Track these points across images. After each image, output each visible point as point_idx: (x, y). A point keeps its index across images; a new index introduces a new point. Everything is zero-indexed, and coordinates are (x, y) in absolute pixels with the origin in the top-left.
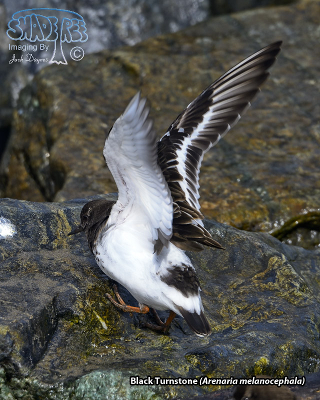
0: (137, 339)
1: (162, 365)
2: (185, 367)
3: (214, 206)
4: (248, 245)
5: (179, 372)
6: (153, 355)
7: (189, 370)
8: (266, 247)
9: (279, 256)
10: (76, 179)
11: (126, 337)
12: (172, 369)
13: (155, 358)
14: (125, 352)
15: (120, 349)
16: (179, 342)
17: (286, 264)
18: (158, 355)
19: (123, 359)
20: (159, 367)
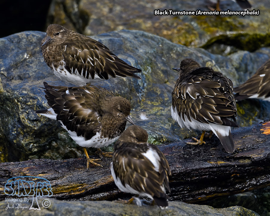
0: (142, 110)
1: (157, 124)
2: (169, 124)
3: (170, 33)
4: (195, 56)
5: (166, 127)
6: (152, 118)
7: (171, 126)
8: (204, 56)
9: (211, 61)
10: (95, 20)
11: (136, 108)
12: (163, 126)
13: (152, 120)
14: (136, 117)
15: (134, 116)
16: (164, 110)
17: (215, 65)
18: (154, 118)
19: (136, 121)
20: (156, 125)
